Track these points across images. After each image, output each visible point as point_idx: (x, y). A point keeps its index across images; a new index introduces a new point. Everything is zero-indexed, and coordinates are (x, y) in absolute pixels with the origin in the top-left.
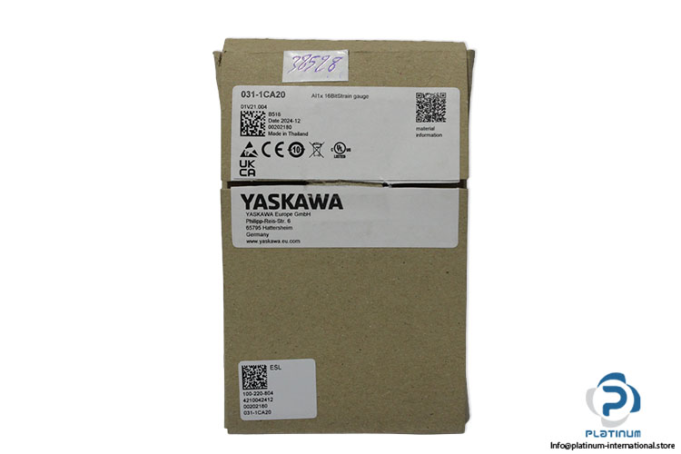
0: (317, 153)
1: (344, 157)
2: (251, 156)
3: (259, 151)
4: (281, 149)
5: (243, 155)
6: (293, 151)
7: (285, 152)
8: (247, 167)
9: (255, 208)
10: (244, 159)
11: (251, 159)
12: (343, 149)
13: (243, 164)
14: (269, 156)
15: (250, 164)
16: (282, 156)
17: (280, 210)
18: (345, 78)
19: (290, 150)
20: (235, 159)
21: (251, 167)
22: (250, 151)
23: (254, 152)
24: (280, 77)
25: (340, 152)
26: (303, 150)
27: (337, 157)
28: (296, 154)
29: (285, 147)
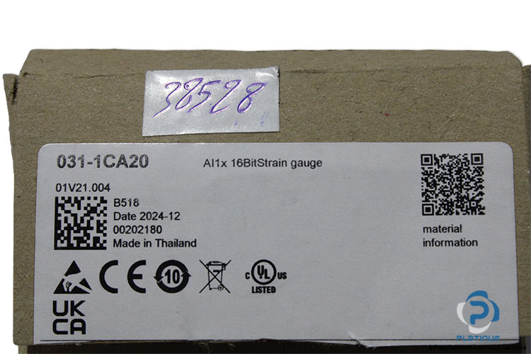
0: (215, 284)
1: (274, 290)
2: (77, 290)
3: (94, 281)
4: (140, 277)
5: (60, 290)
6: (165, 280)
7: (148, 281)
8: (68, 316)
10: (61, 298)
11: (76, 298)
12: (270, 274)
13: (60, 309)
14: (114, 291)
15: (74, 308)
16: (143, 291)
18: (273, 126)
19: (158, 277)
20: (44, 297)
21: (77, 316)
22: (75, 280)
23: (84, 282)
24: (139, 125)
25: (264, 280)
26: (186, 276)
27: (258, 290)
28: (172, 285)
29: (148, 272)
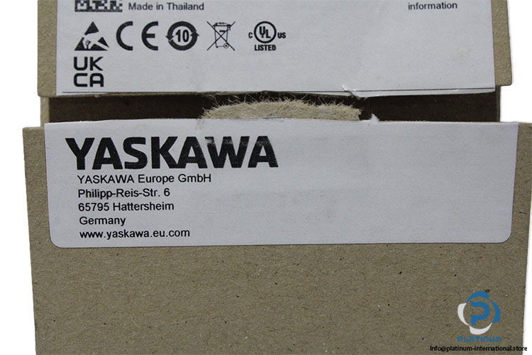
0: (221, 42)
1: (274, 48)
2: (95, 48)
3: (111, 40)
4: (153, 36)
5: (80, 47)
6: (175, 39)
7: (160, 39)
8: (88, 71)
9: (97, 166)
10: (81, 55)
11: (95, 54)
12: (271, 33)
13: (81, 64)
14: (130, 48)
15: (93, 64)
16: (156, 48)
17: (148, 170)
19: (169, 36)
20: (66, 54)
21: (95, 70)
22: (94, 39)
23: (102, 41)
25: (265, 39)
26: (195, 36)
27: (260, 48)
28: (182, 43)
29: (160, 32)
